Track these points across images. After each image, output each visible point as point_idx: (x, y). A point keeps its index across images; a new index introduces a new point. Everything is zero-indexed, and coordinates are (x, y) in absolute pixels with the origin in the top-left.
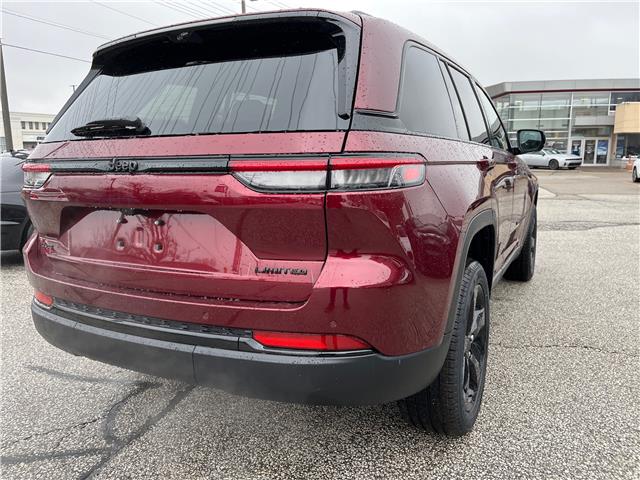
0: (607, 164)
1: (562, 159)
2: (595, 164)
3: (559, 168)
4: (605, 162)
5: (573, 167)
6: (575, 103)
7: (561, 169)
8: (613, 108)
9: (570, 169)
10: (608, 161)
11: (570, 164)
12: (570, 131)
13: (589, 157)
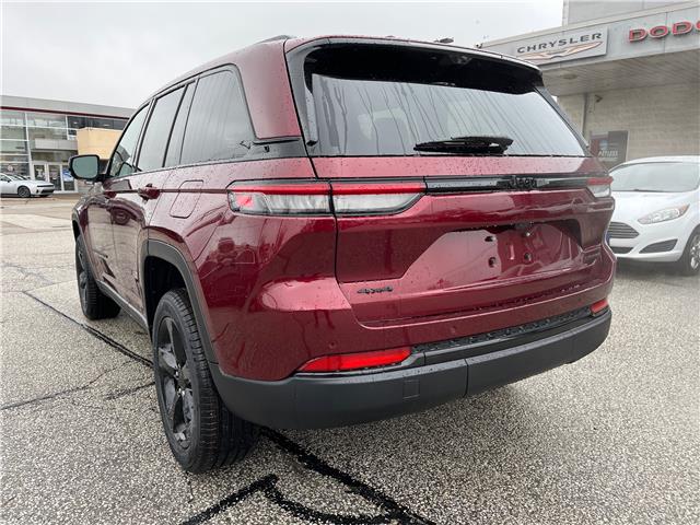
0: (76, 191)
1: (33, 185)
2: (63, 191)
3: (30, 196)
4: (73, 189)
5: (45, 194)
6: (29, 125)
7: (34, 196)
8: (74, 133)
9: (41, 196)
10: (76, 187)
11: (43, 191)
12: (30, 154)
13: (56, 183)
